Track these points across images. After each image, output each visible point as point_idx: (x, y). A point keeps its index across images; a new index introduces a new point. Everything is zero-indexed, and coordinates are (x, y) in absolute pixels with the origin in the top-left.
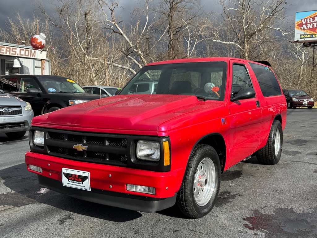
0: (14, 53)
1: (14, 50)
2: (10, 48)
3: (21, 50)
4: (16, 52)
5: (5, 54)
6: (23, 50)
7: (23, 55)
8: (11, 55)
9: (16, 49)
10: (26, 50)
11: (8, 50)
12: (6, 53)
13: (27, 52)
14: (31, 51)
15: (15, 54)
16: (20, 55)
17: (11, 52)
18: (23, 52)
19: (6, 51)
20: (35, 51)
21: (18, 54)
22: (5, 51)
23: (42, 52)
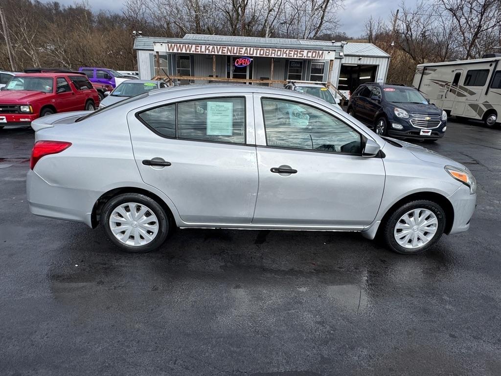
0: (301, 55)
1: (301, 53)
2: (298, 51)
3: (308, 52)
4: (303, 54)
5: (292, 57)
6: (311, 52)
7: (309, 57)
8: (298, 57)
9: (303, 51)
10: (313, 52)
11: (296, 53)
12: (294, 56)
13: (314, 54)
14: (319, 52)
15: (302, 57)
16: (307, 57)
17: (299, 55)
18: (310, 55)
19: (294, 54)
20: (323, 52)
21: (305, 57)
22: (292, 55)
23: (329, 52)
